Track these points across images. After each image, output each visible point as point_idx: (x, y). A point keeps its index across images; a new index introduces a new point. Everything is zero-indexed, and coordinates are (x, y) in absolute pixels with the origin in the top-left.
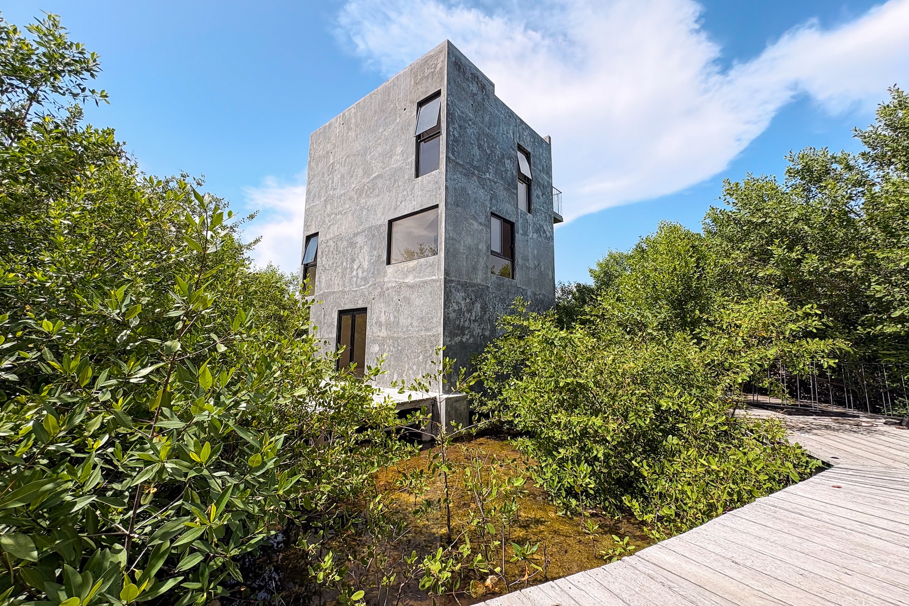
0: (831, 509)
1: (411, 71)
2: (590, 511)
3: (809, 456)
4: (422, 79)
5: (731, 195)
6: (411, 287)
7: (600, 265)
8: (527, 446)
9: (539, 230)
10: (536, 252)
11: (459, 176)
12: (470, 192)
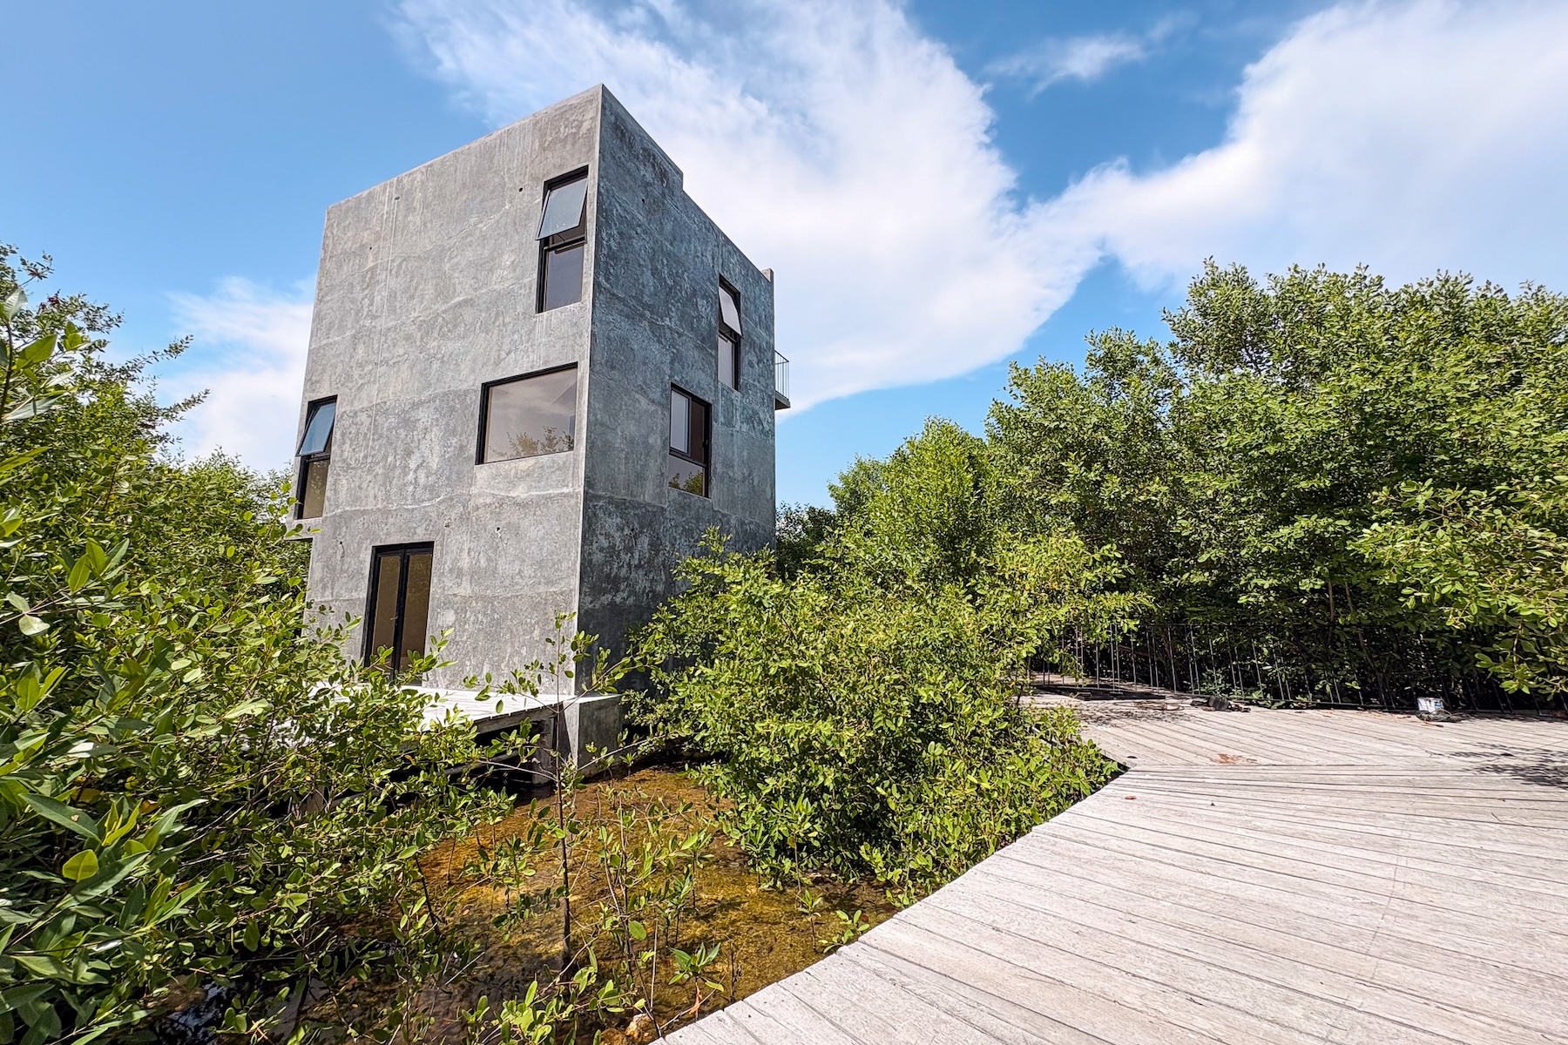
0: (1122, 831)
1: (535, 125)
2: (812, 875)
3: (1104, 758)
4: (553, 142)
5: (1019, 386)
6: (522, 505)
7: (844, 478)
8: (717, 778)
9: (751, 419)
10: (745, 453)
11: (618, 317)
12: (636, 347)
